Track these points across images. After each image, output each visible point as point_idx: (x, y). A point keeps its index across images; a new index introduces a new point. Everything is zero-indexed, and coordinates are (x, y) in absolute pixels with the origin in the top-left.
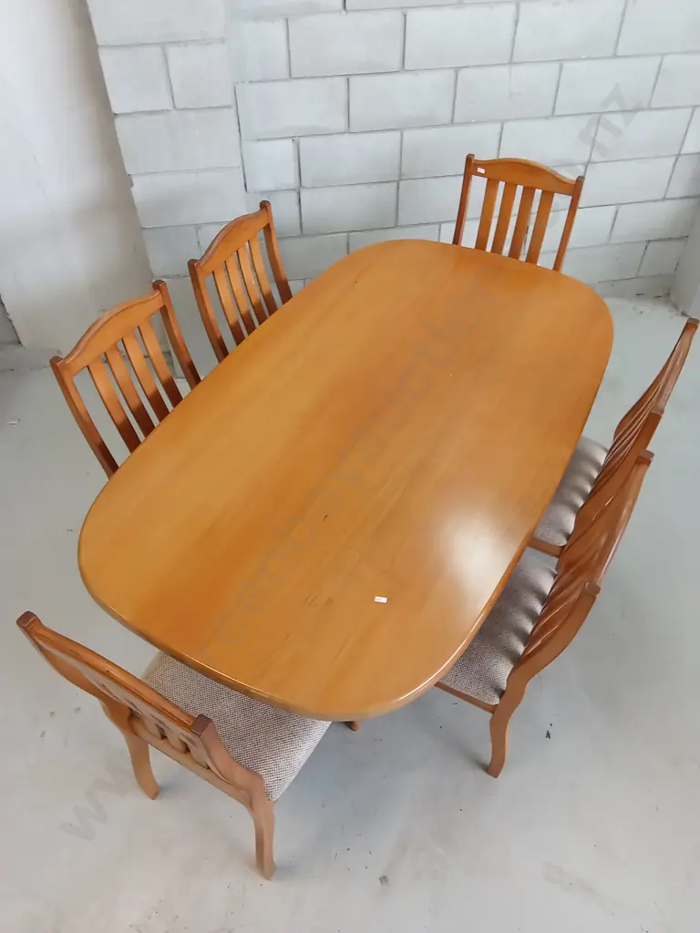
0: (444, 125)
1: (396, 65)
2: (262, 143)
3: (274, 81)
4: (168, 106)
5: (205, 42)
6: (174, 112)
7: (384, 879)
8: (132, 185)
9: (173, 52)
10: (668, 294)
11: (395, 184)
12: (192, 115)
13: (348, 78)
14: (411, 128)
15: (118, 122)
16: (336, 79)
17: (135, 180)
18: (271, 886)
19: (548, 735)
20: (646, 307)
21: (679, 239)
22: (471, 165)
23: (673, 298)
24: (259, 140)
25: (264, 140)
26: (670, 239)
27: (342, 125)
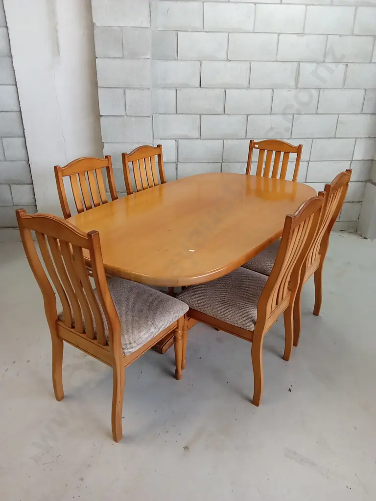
0: (242, 139)
1: (221, 110)
2: (162, 140)
3: (169, 114)
4: (123, 114)
5: (141, 89)
6: (126, 117)
7: (186, 448)
8: (104, 147)
9: (128, 92)
10: (357, 231)
11: (220, 164)
12: (133, 119)
13: (201, 115)
14: (227, 139)
15: (102, 119)
16: (196, 116)
17: (105, 145)
18: (118, 446)
19: (290, 390)
20: (345, 235)
21: (358, 202)
22: (252, 144)
23: (359, 232)
24: (161, 139)
25: (163, 139)
26: (353, 202)
27: (197, 135)
